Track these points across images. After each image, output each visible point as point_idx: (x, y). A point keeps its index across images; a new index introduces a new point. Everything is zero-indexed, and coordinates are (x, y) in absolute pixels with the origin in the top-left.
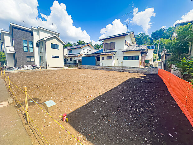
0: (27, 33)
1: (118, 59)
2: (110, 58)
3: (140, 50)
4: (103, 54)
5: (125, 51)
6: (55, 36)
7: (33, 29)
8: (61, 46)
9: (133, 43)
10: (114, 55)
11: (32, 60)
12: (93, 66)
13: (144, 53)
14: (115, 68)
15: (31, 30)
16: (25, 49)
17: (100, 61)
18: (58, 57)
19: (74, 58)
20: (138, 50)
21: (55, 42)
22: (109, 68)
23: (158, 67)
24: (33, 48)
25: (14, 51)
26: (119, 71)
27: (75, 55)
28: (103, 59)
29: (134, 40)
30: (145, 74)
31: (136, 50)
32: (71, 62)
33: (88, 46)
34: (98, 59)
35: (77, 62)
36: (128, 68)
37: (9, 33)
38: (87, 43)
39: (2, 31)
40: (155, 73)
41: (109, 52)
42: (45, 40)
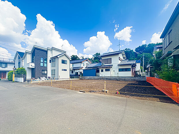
0: (44, 52)
1: (114, 71)
2: (107, 70)
3: (131, 64)
4: (102, 67)
5: (120, 65)
6: (65, 54)
7: (48, 49)
8: (68, 62)
9: (124, 58)
10: (111, 67)
11: (46, 73)
12: (94, 77)
13: (134, 66)
14: (113, 77)
15: (46, 49)
16: (42, 64)
17: (99, 72)
18: (66, 70)
19: (76, 70)
20: (130, 64)
21: (64, 58)
22: (108, 78)
23: (146, 76)
24: (47, 63)
25: (34, 66)
26: (117, 80)
27: (77, 68)
28: (102, 71)
29: (125, 56)
30: (137, 81)
31: (129, 64)
32: (72, 74)
33: (87, 61)
34: (98, 71)
35: (79, 74)
36: (124, 77)
37: (30, 52)
38: (85, 59)
39: (26, 51)
40: (144, 80)
41: (107, 66)
42: (58, 58)
